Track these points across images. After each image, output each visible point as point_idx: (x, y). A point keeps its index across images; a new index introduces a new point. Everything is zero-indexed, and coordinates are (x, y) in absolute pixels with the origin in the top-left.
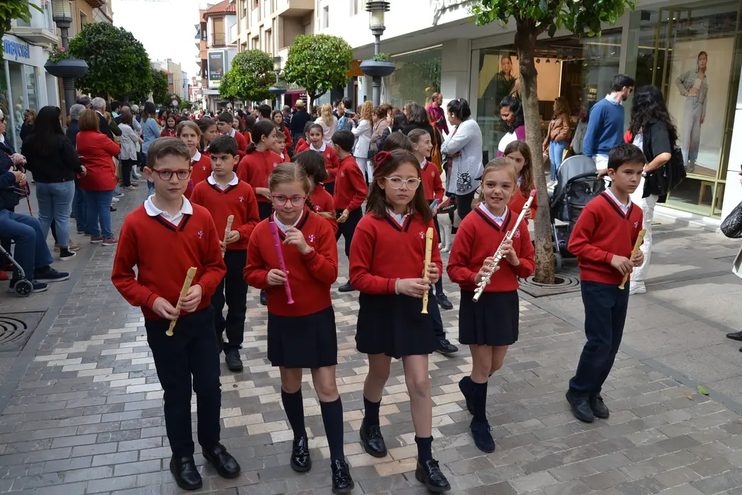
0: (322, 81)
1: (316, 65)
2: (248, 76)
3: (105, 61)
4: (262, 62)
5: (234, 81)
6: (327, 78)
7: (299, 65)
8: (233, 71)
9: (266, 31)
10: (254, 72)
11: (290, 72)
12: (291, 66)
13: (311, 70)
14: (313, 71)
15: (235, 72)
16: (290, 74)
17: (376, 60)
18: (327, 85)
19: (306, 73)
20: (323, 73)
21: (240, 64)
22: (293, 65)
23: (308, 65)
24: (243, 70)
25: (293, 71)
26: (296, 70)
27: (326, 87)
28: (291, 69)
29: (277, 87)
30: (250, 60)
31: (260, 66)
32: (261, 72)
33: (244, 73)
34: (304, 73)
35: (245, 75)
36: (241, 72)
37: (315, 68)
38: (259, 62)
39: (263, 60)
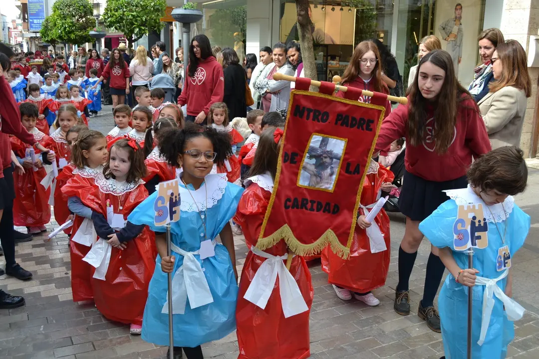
0: (138, 26)
1: (133, 12)
2: (68, 20)
4: (81, 8)
5: (55, 25)
6: (144, 24)
7: (117, 11)
8: (54, 15)
10: (74, 17)
11: (109, 18)
12: (109, 12)
13: (128, 16)
14: (130, 17)
15: (55, 17)
16: (109, 19)
17: (185, 9)
18: (144, 30)
19: (124, 19)
20: (139, 19)
21: (61, 9)
22: (111, 12)
23: (125, 11)
24: (63, 14)
25: (111, 17)
26: (114, 16)
27: (143, 32)
28: (109, 15)
29: (97, 31)
30: (70, 5)
31: (80, 11)
32: (81, 17)
33: (65, 18)
34: (122, 19)
35: (66, 20)
36: (62, 16)
37: (132, 15)
38: (79, 7)
39: (82, 5)
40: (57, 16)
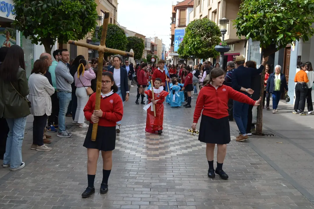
0: (283, 32)
1: (278, 12)
2: (197, 38)
3: (45, 6)
4: (209, 28)
5: (187, 42)
6: (290, 28)
7: (255, 13)
8: (186, 35)
9: (213, 12)
10: (202, 36)
11: (243, 23)
12: (245, 16)
13: (271, 18)
14: (274, 19)
15: (188, 36)
16: (244, 25)
18: (290, 37)
19: (264, 23)
20: (285, 22)
21: (193, 30)
22: (247, 15)
23: (267, 12)
24: (194, 34)
25: (246, 21)
26: (252, 20)
27: (289, 39)
28: (245, 19)
29: (222, 46)
30: (200, 26)
31: (207, 31)
32: (208, 37)
33: (194, 37)
34: (261, 22)
35: (195, 38)
36: (193, 35)
37: (276, 17)
38: (207, 27)
39: (210, 26)
40: (189, 35)
